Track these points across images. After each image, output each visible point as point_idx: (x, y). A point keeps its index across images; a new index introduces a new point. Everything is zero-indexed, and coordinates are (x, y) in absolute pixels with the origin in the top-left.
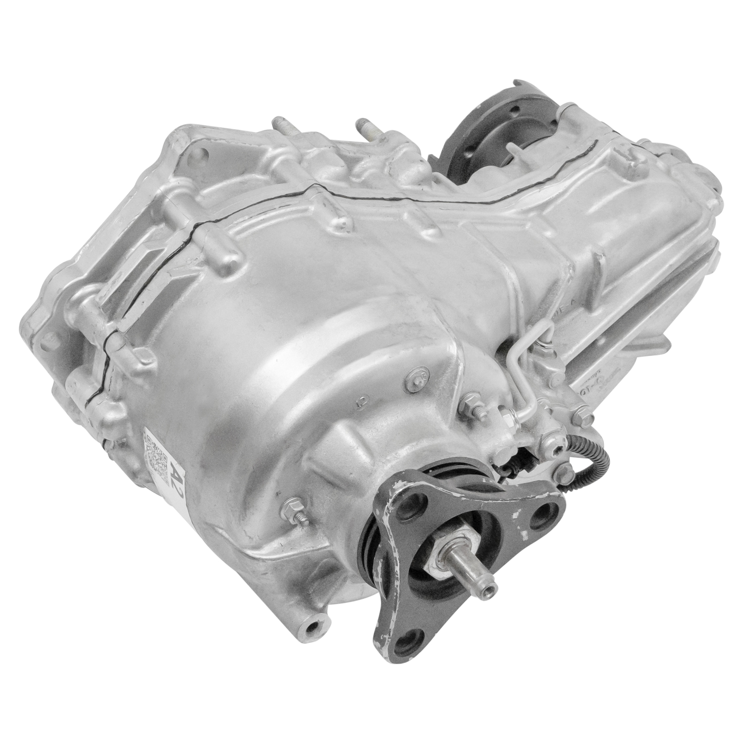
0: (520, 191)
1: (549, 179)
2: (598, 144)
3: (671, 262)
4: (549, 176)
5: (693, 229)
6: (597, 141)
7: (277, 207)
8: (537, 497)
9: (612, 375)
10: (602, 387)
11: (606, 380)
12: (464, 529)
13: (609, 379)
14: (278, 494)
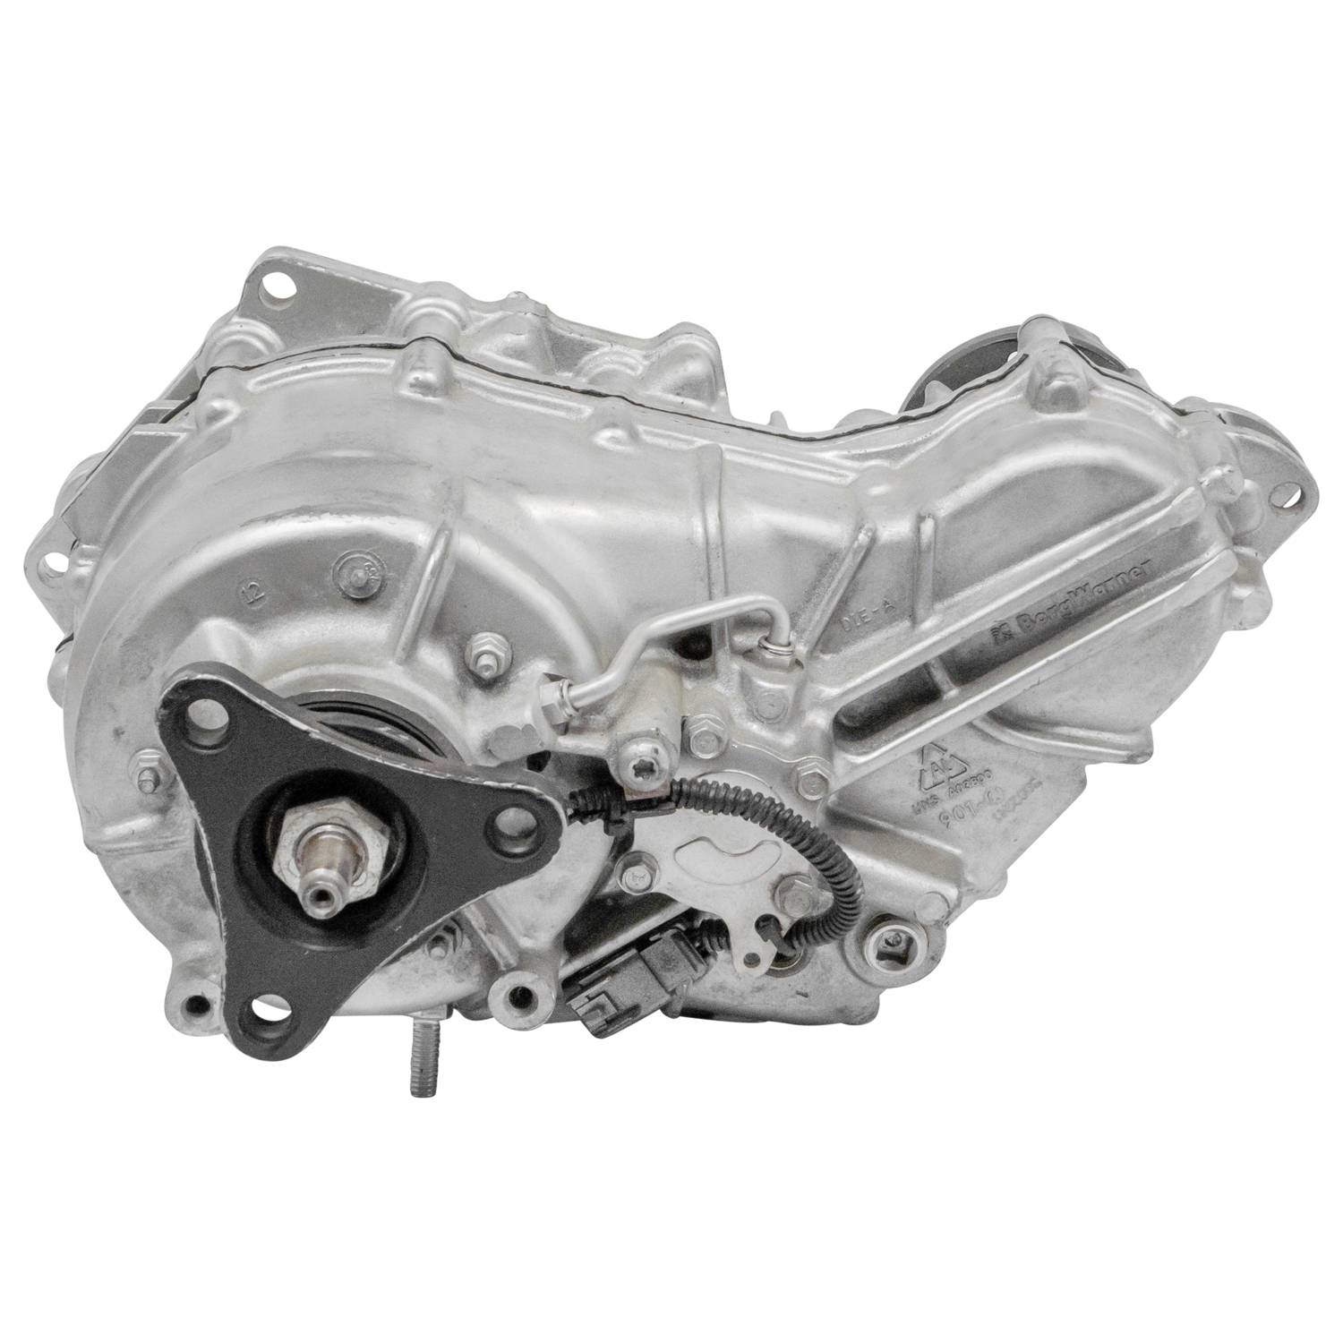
0: (868, 429)
6: (1025, 357)
7: (338, 354)
8: (487, 783)
9: (1024, 792)
10: (1003, 813)
11: (1010, 799)
12: (342, 808)
13: (1018, 800)
14: (118, 733)
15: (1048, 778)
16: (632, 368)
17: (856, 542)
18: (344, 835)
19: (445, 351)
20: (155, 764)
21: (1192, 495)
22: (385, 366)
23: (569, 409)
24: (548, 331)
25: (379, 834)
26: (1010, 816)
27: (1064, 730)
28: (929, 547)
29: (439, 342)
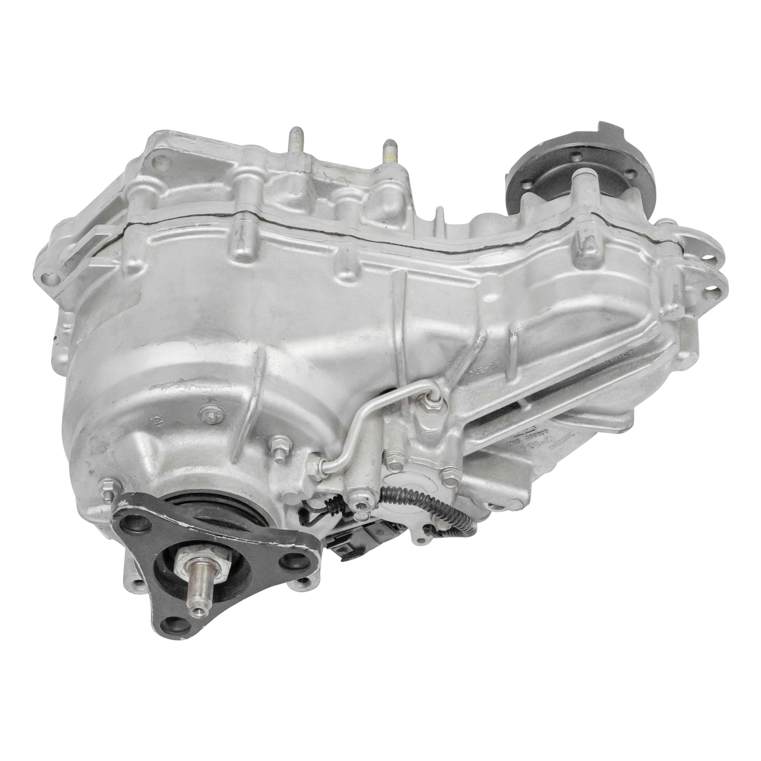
0: (487, 248)
1: (518, 244)
2: (573, 222)
3: (595, 356)
4: (520, 241)
5: (630, 329)
6: (572, 219)
7: (197, 224)
8: (280, 545)
9: (566, 438)
10: (554, 446)
11: (558, 441)
12: (207, 552)
13: (562, 441)
14: (91, 472)
15: (578, 433)
16: (359, 198)
17: (476, 344)
18: (209, 562)
19: (255, 218)
20: (111, 488)
21: (655, 325)
22: (222, 232)
23: (324, 250)
24: (313, 180)
25: (226, 561)
26: (558, 447)
27: (585, 416)
28: (514, 346)
29: (252, 213)
